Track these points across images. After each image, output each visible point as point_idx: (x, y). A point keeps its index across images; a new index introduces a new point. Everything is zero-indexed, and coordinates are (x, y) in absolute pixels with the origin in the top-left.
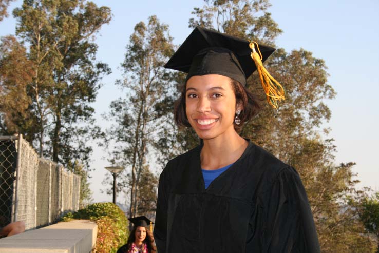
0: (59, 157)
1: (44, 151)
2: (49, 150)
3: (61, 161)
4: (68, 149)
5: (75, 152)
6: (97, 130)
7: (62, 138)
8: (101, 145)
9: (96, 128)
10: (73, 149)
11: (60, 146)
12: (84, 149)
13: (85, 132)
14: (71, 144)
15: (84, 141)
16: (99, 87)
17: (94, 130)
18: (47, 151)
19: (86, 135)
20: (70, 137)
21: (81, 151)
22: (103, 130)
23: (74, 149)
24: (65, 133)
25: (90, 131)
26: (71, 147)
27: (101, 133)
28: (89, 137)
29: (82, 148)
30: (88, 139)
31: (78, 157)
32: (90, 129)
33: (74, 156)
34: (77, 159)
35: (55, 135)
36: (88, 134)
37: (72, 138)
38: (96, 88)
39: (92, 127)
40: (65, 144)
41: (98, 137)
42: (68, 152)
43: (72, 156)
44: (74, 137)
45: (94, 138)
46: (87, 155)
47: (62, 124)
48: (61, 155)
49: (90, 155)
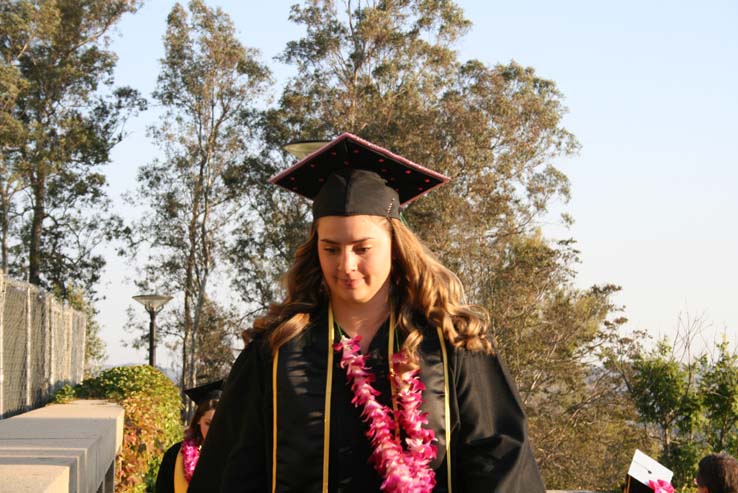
0: (42, 276)
1: (10, 266)
2: (18, 262)
3: (44, 284)
4: (60, 261)
5: (72, 267)
6: (116, 223)
7: (47, 238)
8: (122, 253)
9: (112, 219)
10: (68, 262)
11: (43, 255)
12: (89, 261)
13: (92, 227)
14: (64, 251)
15: (89, 246)
16: (120, 139)
17: (109, 224)
18: (14, 264)
19: (93, 234)
20: (63, 238)
21: (85, 265)
22: (127, 224)
23: (71, 260)
24: (52, 228)
25: (102, 225)
26: (64, 256)
27: (124, 228)
28: (98, 237)
29: (85, 259)
30: (97, 240)
31: (79, 276)
32: (102, 220)
33: (71, 275)
34: (77, 280)
35: (32, 234)
36: (99, 231)
37: (67, 239)
38: (115, 139)
39: (106, 216)
40: (53, 251)
41: (117, 236)
42: (58, 266)
43: (67, 275)
44: (71, 238)
45: (110, 238)
46: (96, 273)
47: (45, 211)
48: (44, 272)
49: (101, 273)
